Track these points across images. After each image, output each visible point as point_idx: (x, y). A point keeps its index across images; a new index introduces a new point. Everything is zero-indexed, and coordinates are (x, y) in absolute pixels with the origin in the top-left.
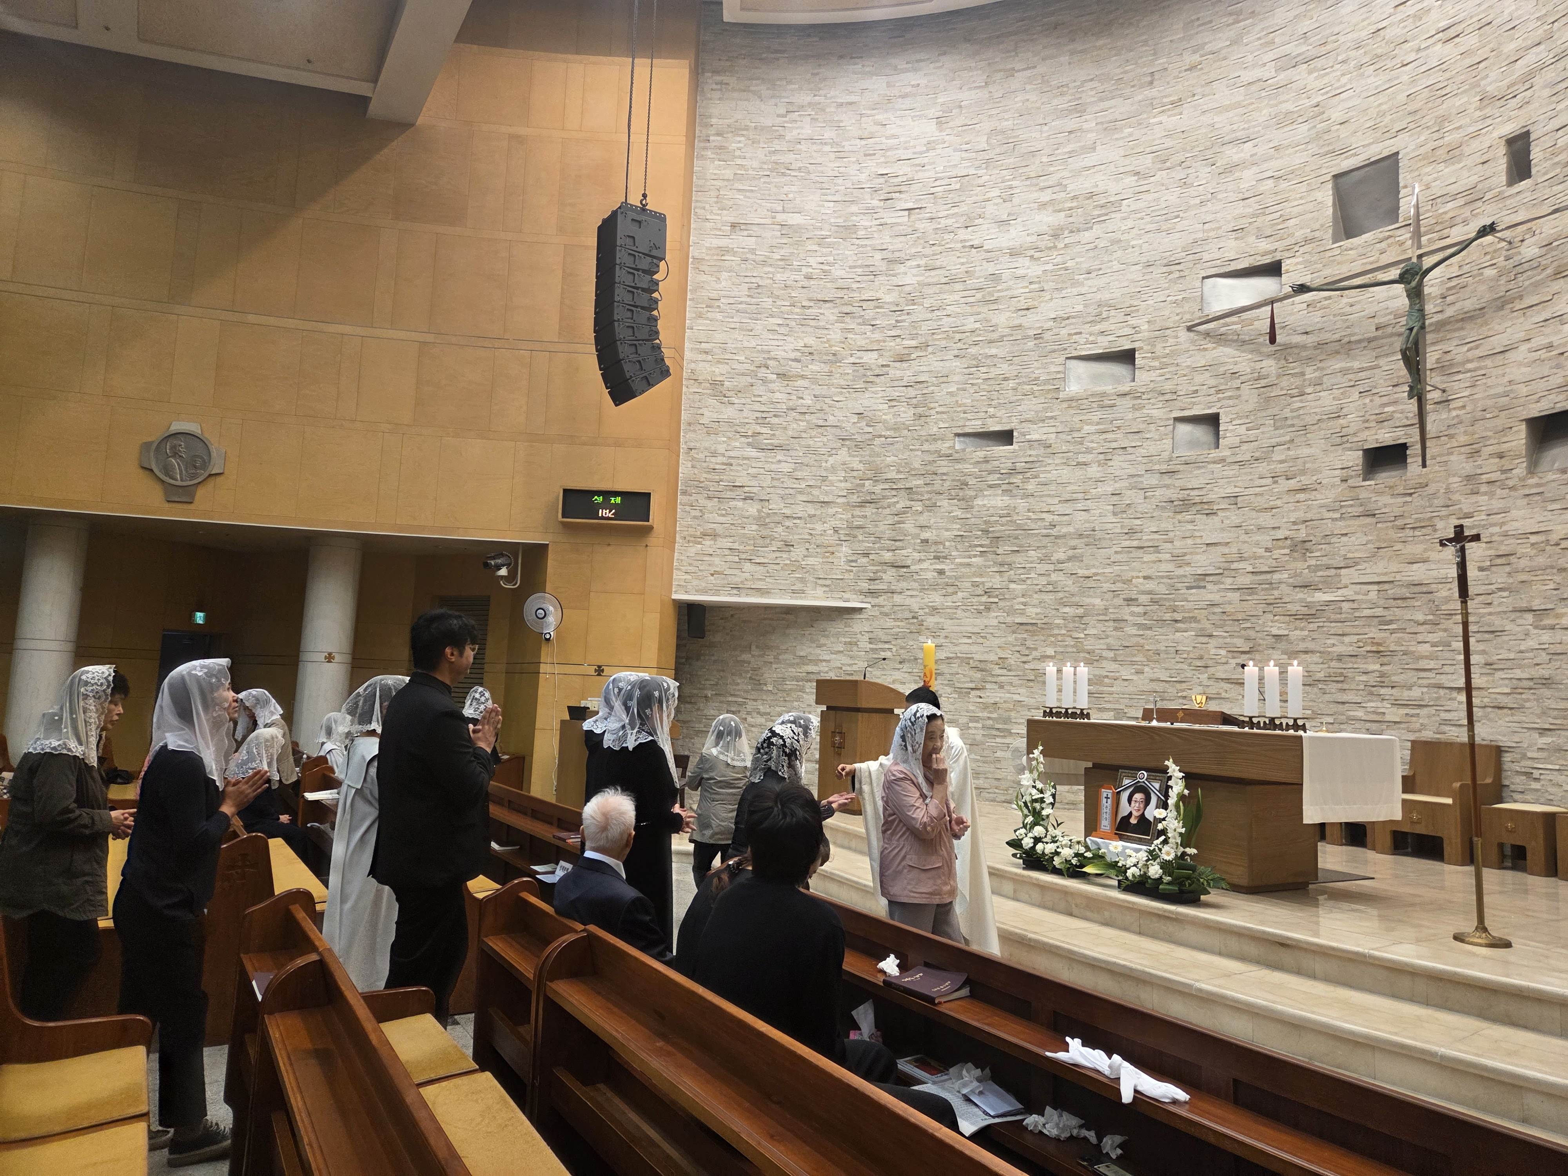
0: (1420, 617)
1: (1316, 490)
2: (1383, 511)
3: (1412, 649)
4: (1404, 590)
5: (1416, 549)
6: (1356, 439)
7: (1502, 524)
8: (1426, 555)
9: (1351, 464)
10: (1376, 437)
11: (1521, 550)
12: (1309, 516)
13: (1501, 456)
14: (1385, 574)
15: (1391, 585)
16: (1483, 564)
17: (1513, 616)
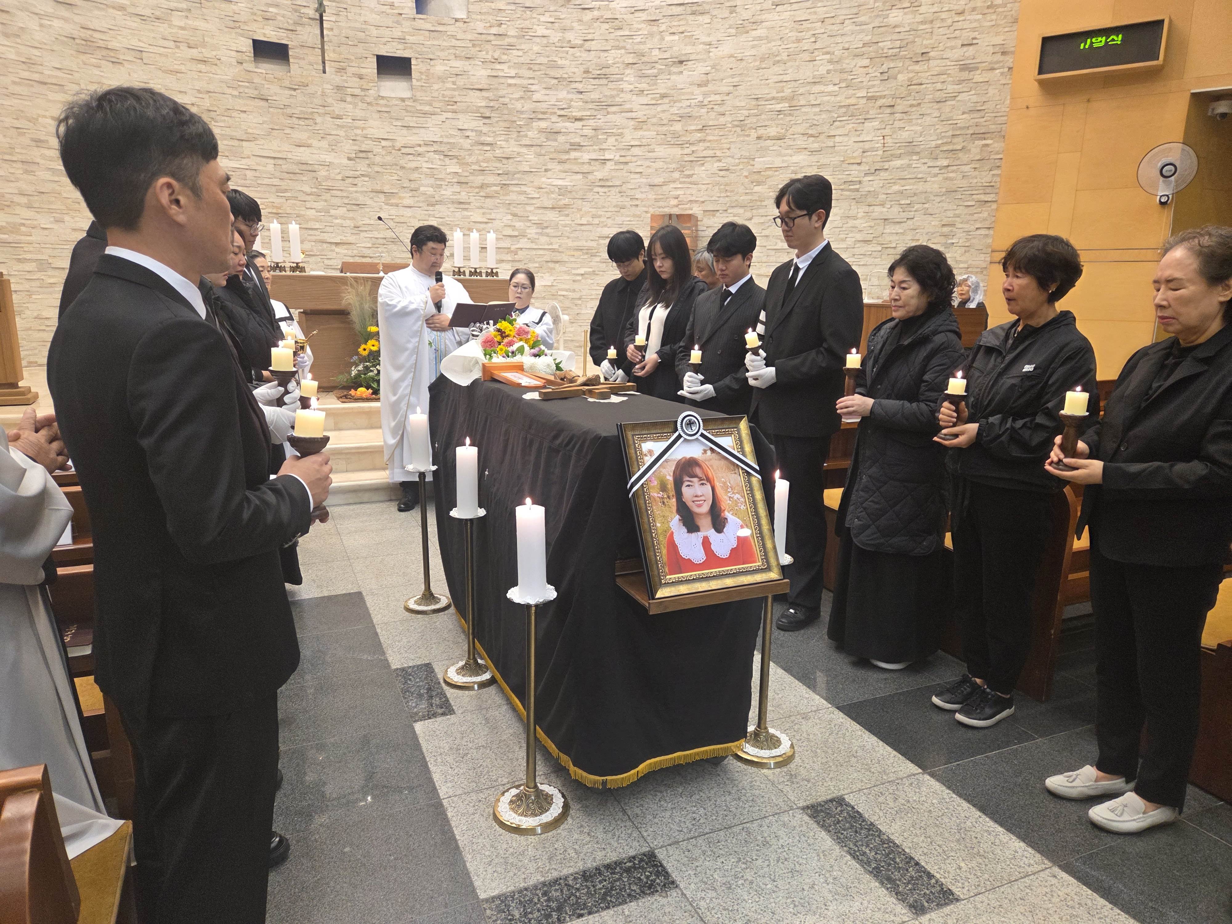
0: (307, 189)
1: (216, 65)
2: (274, 98)
3: (302, 213)
4: (294, 167)
5: (302, 136)
6: (246, 28)
7: (363, 129)
8: (309, 142)
9: (244, 49)
10: (264, 31)
11: (377, 150)
12: (211, 88)
13: (361, 77)
14: (279, 152)
15: (284, 162)
16: (350, 156)
17: (372, 195)
